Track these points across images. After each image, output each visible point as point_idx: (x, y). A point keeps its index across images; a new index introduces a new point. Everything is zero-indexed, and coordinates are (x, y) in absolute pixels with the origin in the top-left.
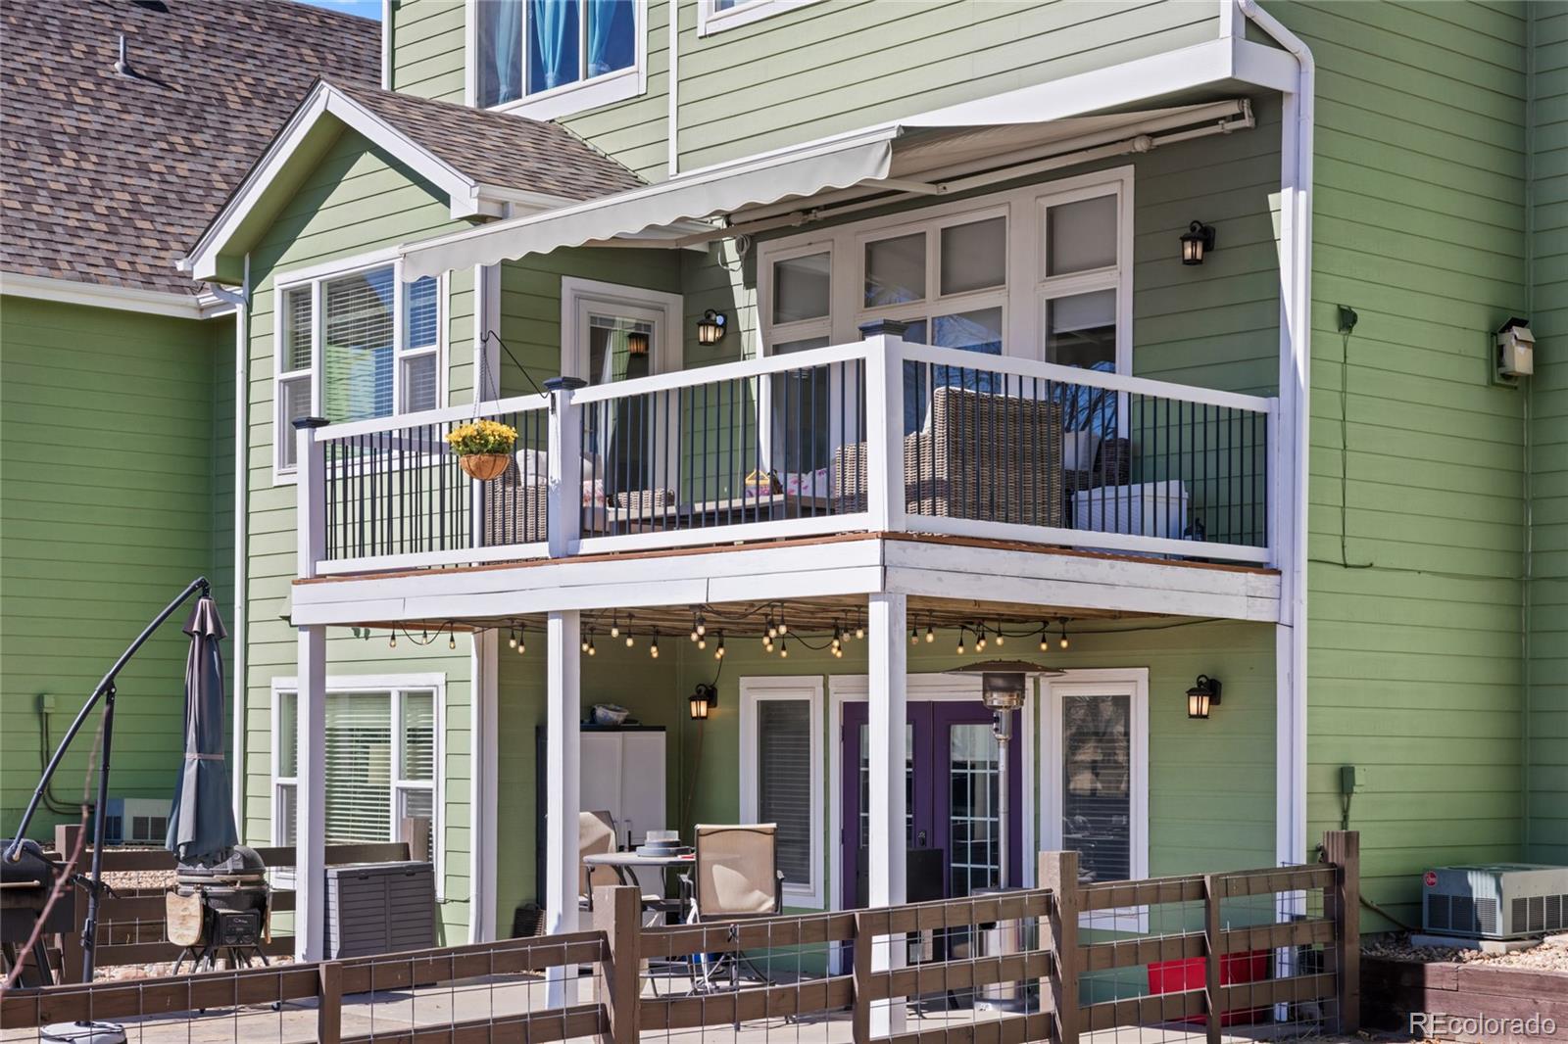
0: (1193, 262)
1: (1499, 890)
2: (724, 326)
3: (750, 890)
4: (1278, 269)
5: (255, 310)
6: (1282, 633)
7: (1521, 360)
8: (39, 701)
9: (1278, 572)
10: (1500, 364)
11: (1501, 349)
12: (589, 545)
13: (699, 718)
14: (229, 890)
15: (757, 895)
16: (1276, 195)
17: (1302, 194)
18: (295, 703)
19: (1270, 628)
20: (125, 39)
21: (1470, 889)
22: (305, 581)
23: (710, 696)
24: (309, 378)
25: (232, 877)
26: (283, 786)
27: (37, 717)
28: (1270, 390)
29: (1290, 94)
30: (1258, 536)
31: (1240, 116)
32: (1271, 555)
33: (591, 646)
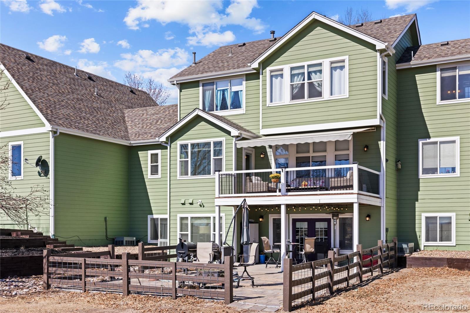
0: (366, 151)
1: (408, 246)
2: (265, 155)
3: (311, 248)
4: (380, 153)
5: (172, 147)
6: (382, 208)
7: (400, 166)
8: (106, 218)
9: (381, 199)
10: (397, 167)
11: (397, 165)
12: (289, 193)
13: (261, 221)
14: (216, 250)
15: (312, 249)
16: (380, 142)
17: (385, 142)
18: (215, 219)
19: (380, 207)
20: (97, 89)
21: (403, 246)
22: (217, 198)
23: (262, 217)
24: (188, 161)
25: (217, 248)
26: (180, 234)
27: (105, 222)
28: (380, 171)
29: (382, 127)
30: (378, 193)
31: (374, 129)
32: (380, 196)
33: (249, 209)
